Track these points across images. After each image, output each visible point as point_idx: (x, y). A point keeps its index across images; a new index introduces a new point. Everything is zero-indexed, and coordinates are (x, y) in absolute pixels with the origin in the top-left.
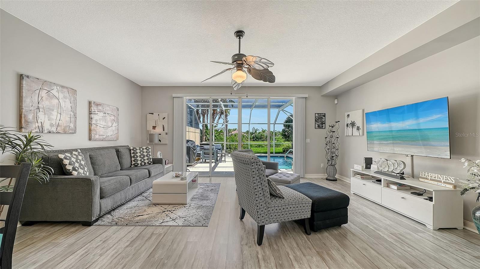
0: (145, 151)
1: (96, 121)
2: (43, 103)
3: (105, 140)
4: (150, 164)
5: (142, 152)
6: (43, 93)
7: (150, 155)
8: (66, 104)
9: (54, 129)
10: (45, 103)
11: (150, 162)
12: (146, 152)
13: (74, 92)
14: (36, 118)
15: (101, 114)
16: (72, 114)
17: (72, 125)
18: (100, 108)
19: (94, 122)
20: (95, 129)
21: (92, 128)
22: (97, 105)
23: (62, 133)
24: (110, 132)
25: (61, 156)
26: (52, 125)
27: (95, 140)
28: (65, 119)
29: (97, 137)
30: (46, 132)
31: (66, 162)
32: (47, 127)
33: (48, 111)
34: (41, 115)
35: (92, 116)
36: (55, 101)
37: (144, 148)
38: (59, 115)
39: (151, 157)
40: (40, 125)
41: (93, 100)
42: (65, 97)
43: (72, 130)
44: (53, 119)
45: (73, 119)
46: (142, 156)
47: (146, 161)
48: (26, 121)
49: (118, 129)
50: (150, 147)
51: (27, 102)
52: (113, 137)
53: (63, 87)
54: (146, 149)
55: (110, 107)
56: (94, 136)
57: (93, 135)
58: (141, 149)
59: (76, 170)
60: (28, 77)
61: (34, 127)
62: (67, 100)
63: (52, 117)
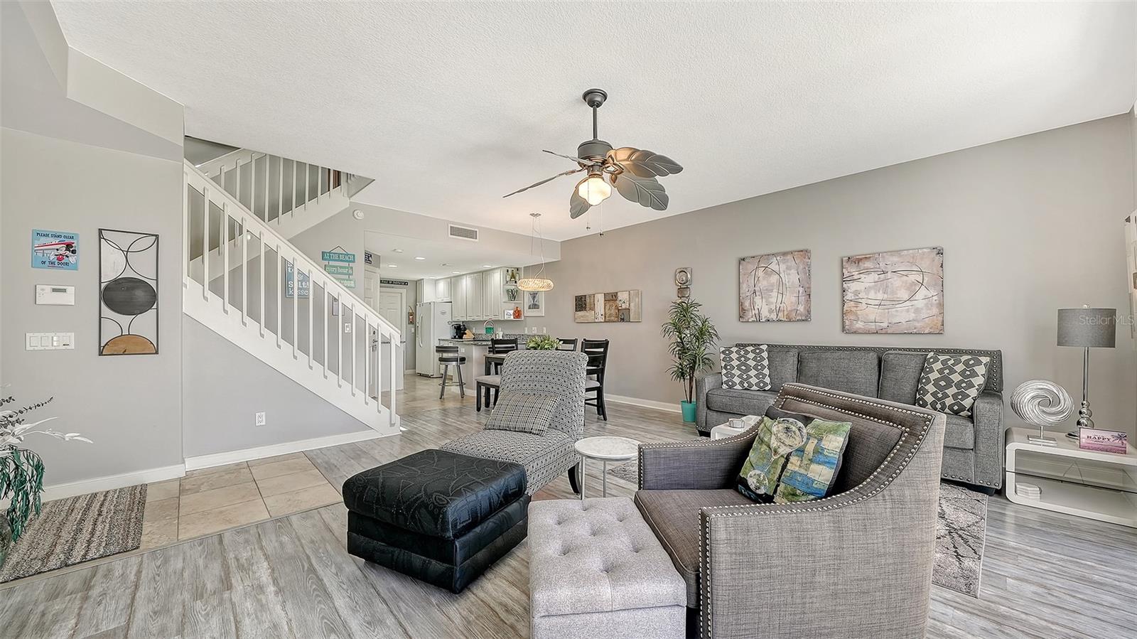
1: (855, 294)
2: (760, 284)
3: (886, 333)
6: (760, 273)
8: (792, 278)
9: (774, 316)
10: (763, 284)
13: (805, 253)
14: (753, 304)
15: (869, 278)
16: (801, 290)
17: (802, 309)
18: (866, 264)
19: (849, 296)
20: (855, 308)
21: (846, 308)
22: (859, 260)
23: (785, 321)
26: (771, 311)
27: (855, 333)
28: (790, 300)
30: (764, 320)
32: (765, 314)
33: (765, 294)
34: (758, 300)
35: (845, 286)
36: (774, 278)
38: (780, 296)
40: (757, 312)
41: (847, 252)
42: (788, 268)
43: (802, 315)
44: (772, 303)
45: (802, 299)
47: (949, 401)
48: (744, 309)
51: (744, 286)
53: (784, 254)
55: (904, 253)
56: (851, 324)
57: (847, 323)
60: (745, 259)
61: (750, 315)
62: (792, 271)
63: (771, 300)
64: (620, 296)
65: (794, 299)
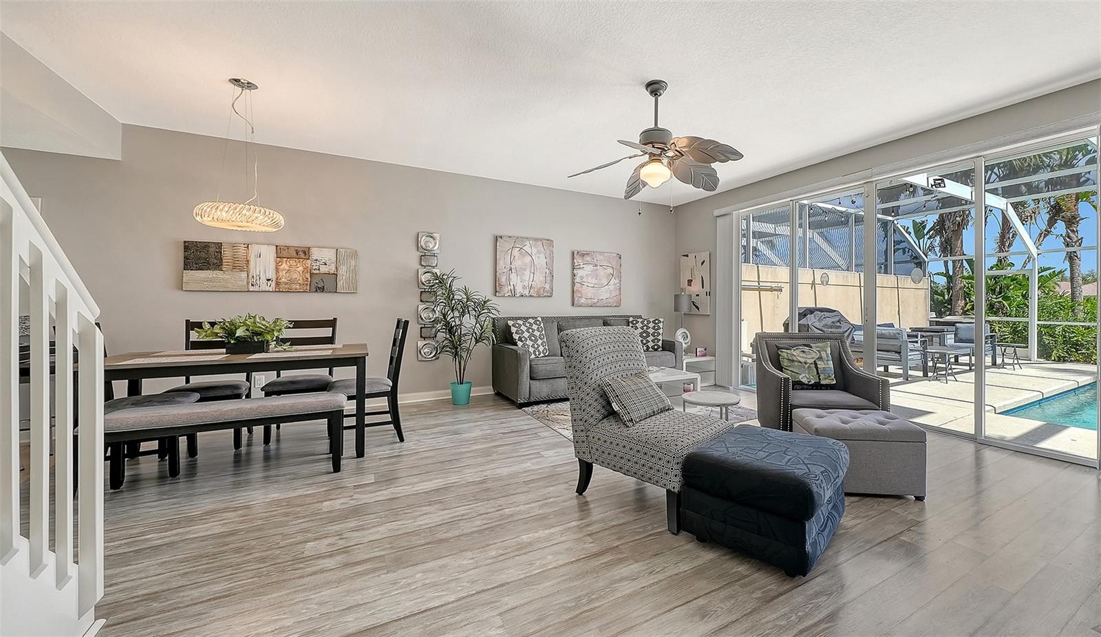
0: (651, 325)
1: (582, 278)
2: (516, 263)
4: (656, 350)
5: (645, 328)
6: (516, 253)
7: (659, 334)
8: (541, 261)
9: (527, 292)
10: (518, 263)
11: (656, 347)
12: (654, 328)
13: (550, 242)
14: (509, 281)
15: (589, 268)
16: (548, 271)
17: (547, 286)
18: (588, 258)
19: (577, 279)
20: (580, 289)
21: (575, 288)
22: (583, 255)
23: (536, 297)
24: (605, 294)
25: (510, 323)
26: (524, 287)
27: (580, 306)
28: (539, 280)
29: (583, 300)
30: (518, 295)
31: (513, 330)
32: (519, 290)
33: (521, 271)
34: (513, 276)
35: (575, 272)
36: (528, 260)
37: (651, 320)
38: (532, 275)
39: (660, 337)
40: (512, 288)
41: (577, 248)
42: (539, 252)
43: (547, 292)
44: (525, 281)
45: (548, 279)
46: (645, 335)
47: (650, 344)
48: (499, 284)
49: (620, 289)
50: (662, 320)
51: (501, 264)
52: (611, 301)
53: (536, 240)
54: (654, 322)
55: (606, 254)
56: (578, 301)
57: (576, 299)
58: (646, 322)
59: (522, 341)
60: (501, 237)
61: (506, 290)
62: (542, 255)
63: (524, 278)
64: (316, 253)
65: (542, 279)
